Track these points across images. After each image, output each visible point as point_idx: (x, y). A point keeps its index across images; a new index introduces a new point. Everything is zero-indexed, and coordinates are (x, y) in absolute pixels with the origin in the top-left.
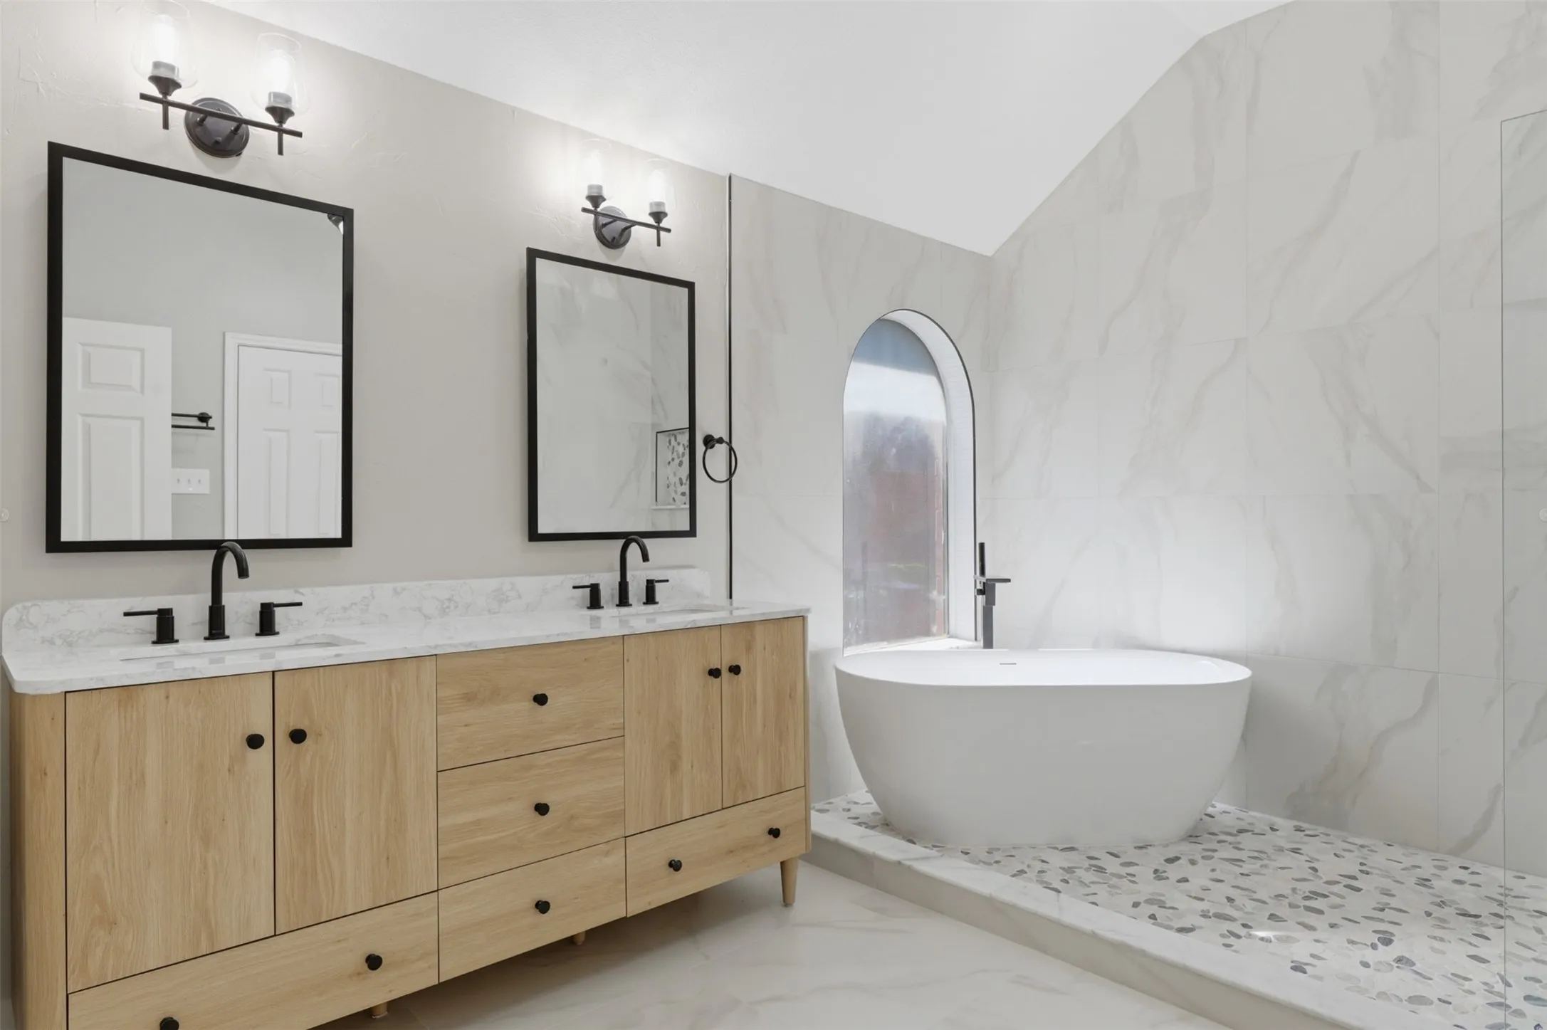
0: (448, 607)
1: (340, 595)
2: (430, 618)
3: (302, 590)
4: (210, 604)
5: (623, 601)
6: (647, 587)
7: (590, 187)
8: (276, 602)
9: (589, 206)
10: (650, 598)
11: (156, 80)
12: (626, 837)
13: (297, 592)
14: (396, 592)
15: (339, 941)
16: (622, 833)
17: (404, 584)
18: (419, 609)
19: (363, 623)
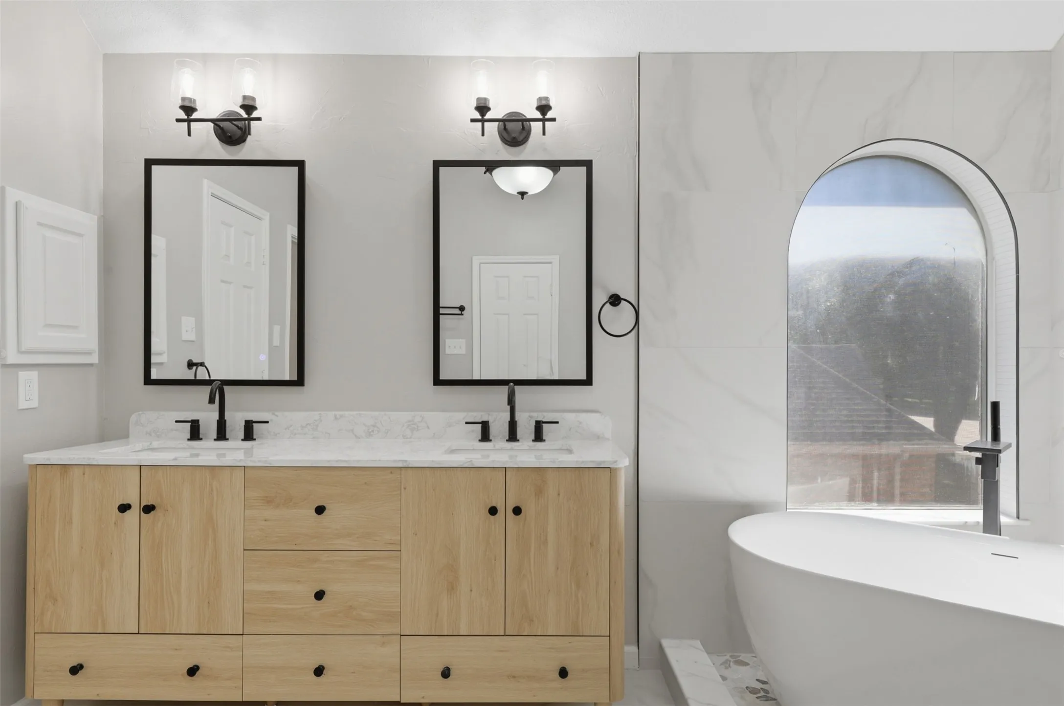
0: (373, 431)
1: (299, 417)
2: (359, 438)
3: (276, 413)
4: (218, 419)
5: (513, 436)
6: (536, 427)
7: (478, 99)
8: (254, 420)
9: (477, 116)
10: (538, 436)
11: (183, 108)
12: (401, 635)
13: (273, 414)
14: (336, 418)
15: (176, 649)
16: (397, 631)
17: (341, 413)
18: (352, 431)
19: (314, 438)
